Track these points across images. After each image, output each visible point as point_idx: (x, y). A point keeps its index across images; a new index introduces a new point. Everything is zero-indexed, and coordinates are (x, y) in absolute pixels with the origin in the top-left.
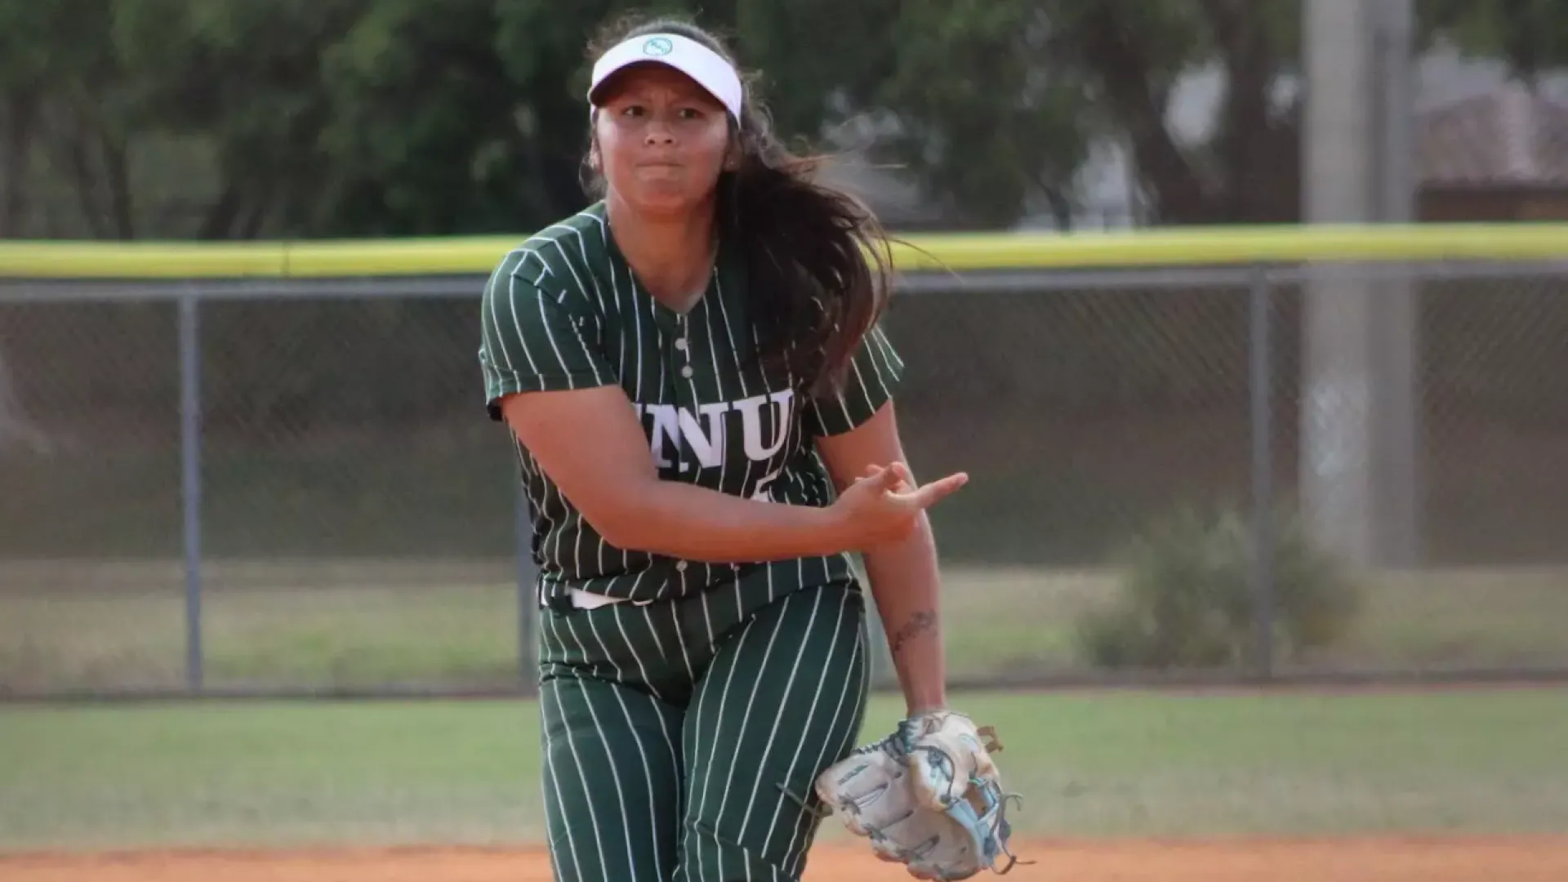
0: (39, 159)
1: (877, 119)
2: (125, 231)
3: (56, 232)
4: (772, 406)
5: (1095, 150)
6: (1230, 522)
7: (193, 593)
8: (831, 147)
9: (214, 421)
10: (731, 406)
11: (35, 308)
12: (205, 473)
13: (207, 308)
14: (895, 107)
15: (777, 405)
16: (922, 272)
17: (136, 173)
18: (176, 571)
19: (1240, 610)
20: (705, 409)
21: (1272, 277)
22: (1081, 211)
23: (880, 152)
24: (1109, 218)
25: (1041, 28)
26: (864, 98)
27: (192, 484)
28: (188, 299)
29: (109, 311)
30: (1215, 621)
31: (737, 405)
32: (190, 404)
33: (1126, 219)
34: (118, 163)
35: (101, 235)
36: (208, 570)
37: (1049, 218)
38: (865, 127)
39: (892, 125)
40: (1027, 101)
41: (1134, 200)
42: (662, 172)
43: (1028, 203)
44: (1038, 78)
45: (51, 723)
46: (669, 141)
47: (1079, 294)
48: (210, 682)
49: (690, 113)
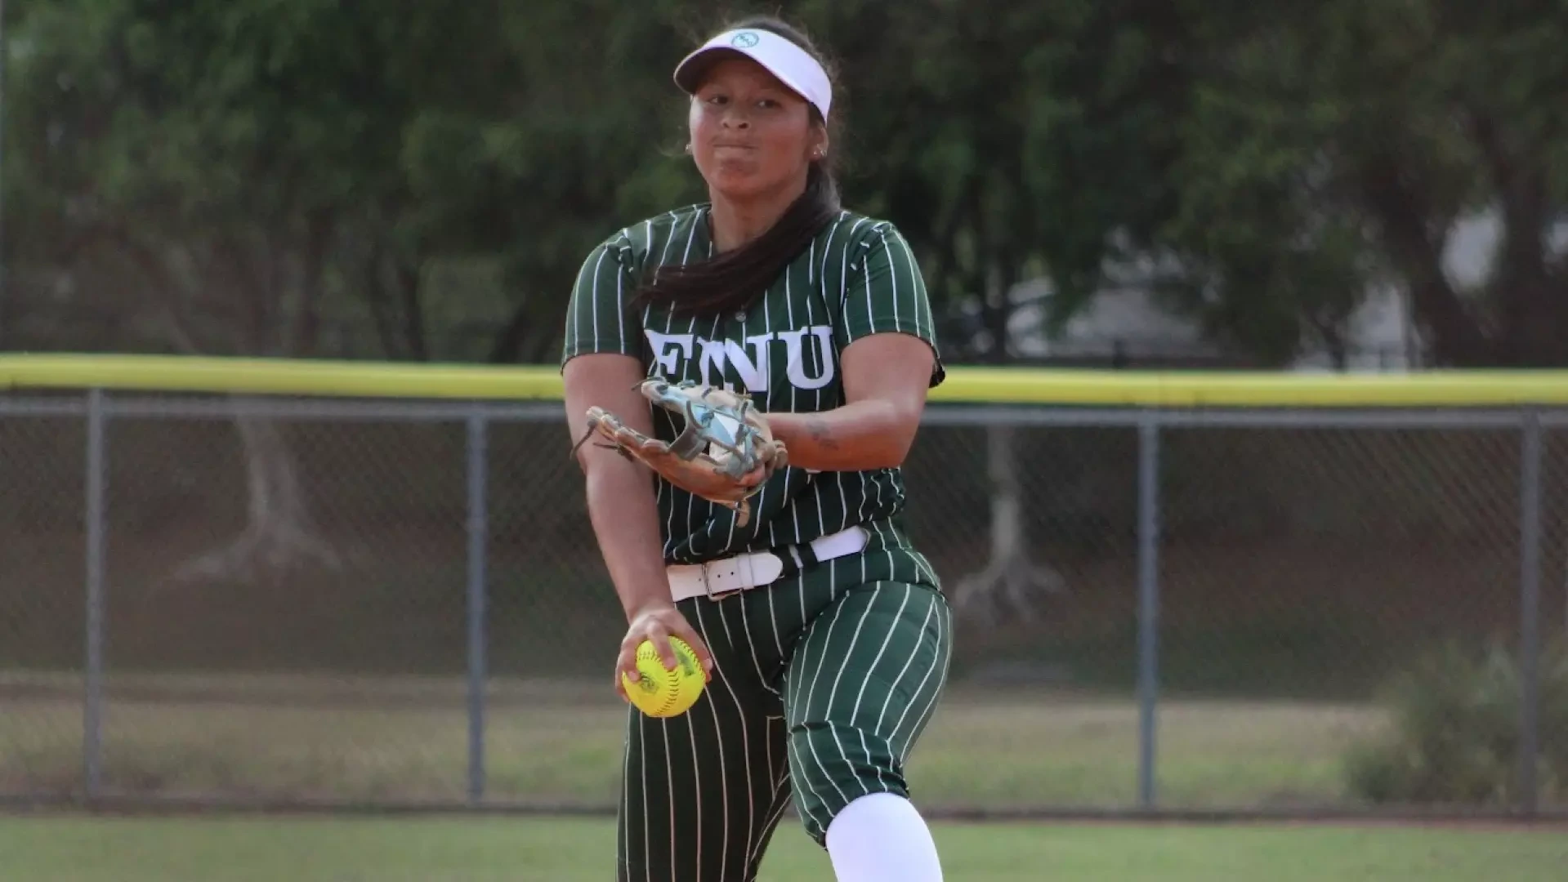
0: (333, 281)
1: (1156, 258)
2: (419, 353)
3: (348, 353)
4: (812, 338)
5: (1372, 292)
6: (1498, 660)
7: (476, 707)
8: (1114, 286)
9: (501, 542)
10: (776, 336)
11: (327, 424)
12: (491, 590)
13: (496, 428)
14: (1176, 247)
15: (817, 338)
16: (1199, 408)
17: (430, 295)
18: (459, 687)
19: (1505, 747)
20: (751, 340)
21: (1545, 420)
22: (1358, 351)
23: (1162, 290)
24: (1384, 359)
25: (1319, 172)
26: (1144, 238)
27: (477, 601)
28: (477, 420)
29: (401, 428)
30: (1483, 758)
31: (782, 335)
32: (477, 524)
33: (1402, 360)
34: (411, 283)
35: (392, 354)
36: (491, 687)
37: (1324, 357)
38: (1145, 266)
39: (1172, 264)
40: (1305, 242)
41: (1410, 343)
42: (735, 153)
43: (1305, 341)
44: (1318, 220)
45: (333, 834)
46: (744, 126)
47: (1353, 432)
48: (491, 797)
49: (770, 104)
